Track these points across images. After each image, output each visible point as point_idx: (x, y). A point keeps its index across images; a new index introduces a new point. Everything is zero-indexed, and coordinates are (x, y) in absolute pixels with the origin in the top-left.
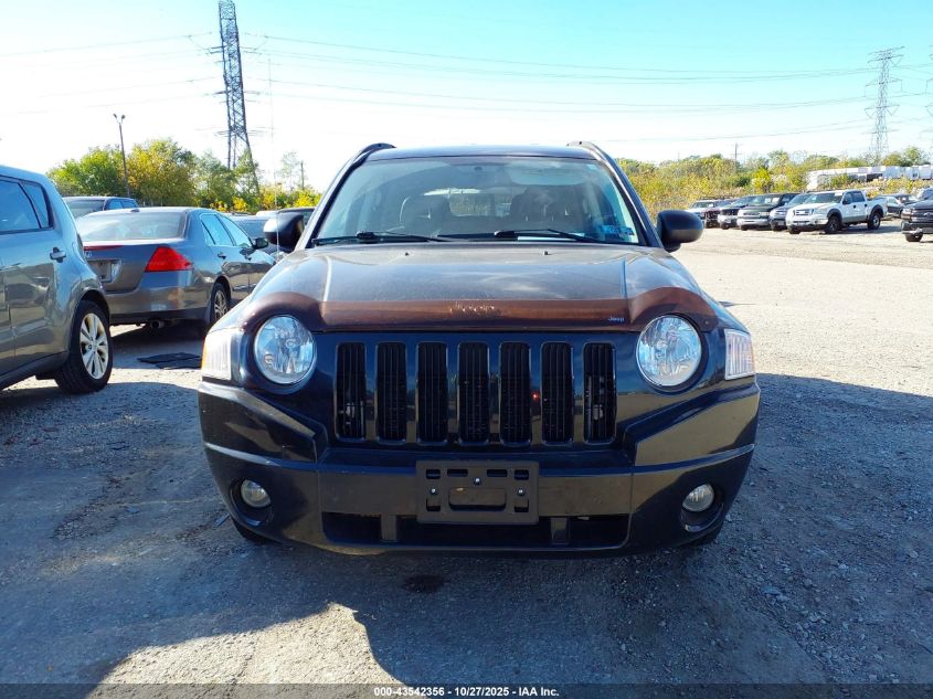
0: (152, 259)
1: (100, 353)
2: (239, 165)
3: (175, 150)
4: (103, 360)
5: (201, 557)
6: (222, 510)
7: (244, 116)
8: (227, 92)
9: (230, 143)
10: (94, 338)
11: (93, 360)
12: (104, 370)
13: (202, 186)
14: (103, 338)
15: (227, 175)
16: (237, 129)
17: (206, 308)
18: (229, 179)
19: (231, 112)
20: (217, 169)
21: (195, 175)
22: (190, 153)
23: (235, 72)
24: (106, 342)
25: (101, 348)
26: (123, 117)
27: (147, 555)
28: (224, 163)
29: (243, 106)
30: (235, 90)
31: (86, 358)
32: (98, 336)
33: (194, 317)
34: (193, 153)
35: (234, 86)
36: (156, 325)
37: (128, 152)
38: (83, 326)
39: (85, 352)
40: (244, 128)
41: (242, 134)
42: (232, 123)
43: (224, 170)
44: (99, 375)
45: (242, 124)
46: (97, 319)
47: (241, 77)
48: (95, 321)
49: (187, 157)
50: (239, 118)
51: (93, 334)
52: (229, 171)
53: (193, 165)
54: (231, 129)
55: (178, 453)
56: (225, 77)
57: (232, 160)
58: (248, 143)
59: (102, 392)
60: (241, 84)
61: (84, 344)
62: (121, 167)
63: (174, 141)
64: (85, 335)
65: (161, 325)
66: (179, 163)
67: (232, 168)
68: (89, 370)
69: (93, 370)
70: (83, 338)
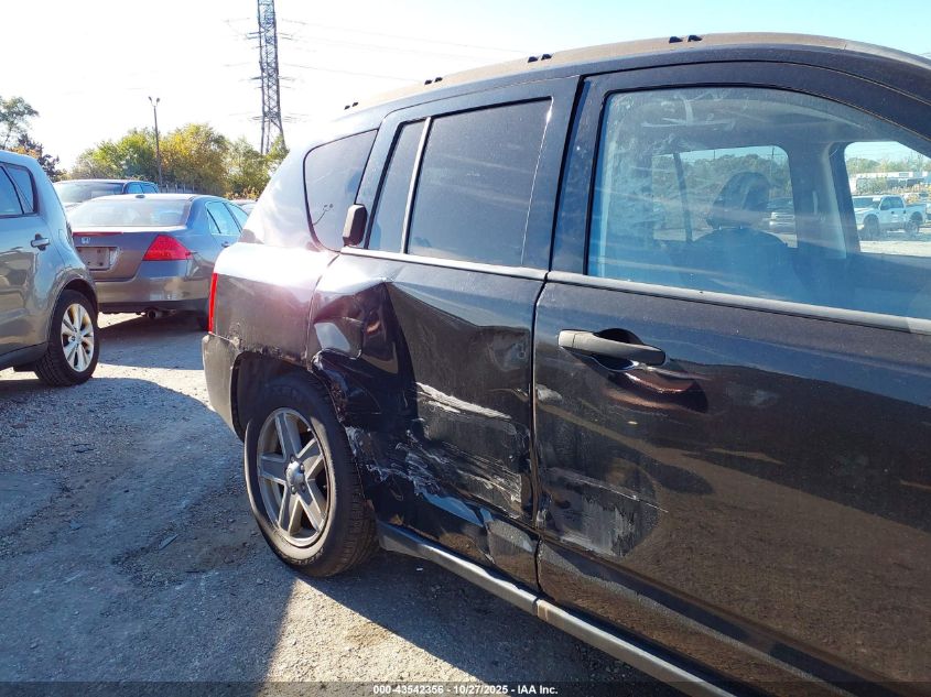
0: (152, 247)
1: (85, 344)
2: (272, 151)
3: (208, 135)
4: (88, 352)
5: (131, 588)
6: (171, 530)
7: (278, 102)
8: (262, 78)
9: (263, 129)
10: (78, 328)
11: (76, 353)
12: (89, 362)
13: (234, 170)
14: (90, 330)
15: (259, 159)
16: (272, 115)
17: (206, 300)
18: (261, 163)
19: (266, 97)
20: (250, 154)
21: (229, 159)
22: (223, 138)
23: (271, 58)
24: (92, 334)
25: (87, 340)
26: (158, 100)
27: (74, 582)
28: (257, 148)
29: (278, 92)
30: (270, 76)
31: (67, 351)
32: (83, 327)
33: (192, 308)
34: (226, 137)
35: (270, 73)
36: (152, 315)
37: (163, 133)
38: (66, 317)
39: (67, 343)
40: (278, 115)
41: (277, 121)
42: (266, 109)
43: (256, 155)
44: (82, 367)
45: (276, 110)
46: (82, 308)
47: (276, 63)
48: (79, 312)
49: (219, 141)
50: (273, 104)
51: (77, 325)
52: (262, 156)
53: (225, 149)
54: (265, 114)
55: (144, 458)
56: (261, 63)
57: (265, 146)
58: (281, 130)
59: (82, 386)
60: (276, 70)
61: (66, 336)
62: (155, 150)
63: (210, 126)
64: (67, 325)
65: (158, 315)
66: (213, 147)
67: (264, 154)
68: (71, 363)
69: (76, 363)
70: (64, 329)
